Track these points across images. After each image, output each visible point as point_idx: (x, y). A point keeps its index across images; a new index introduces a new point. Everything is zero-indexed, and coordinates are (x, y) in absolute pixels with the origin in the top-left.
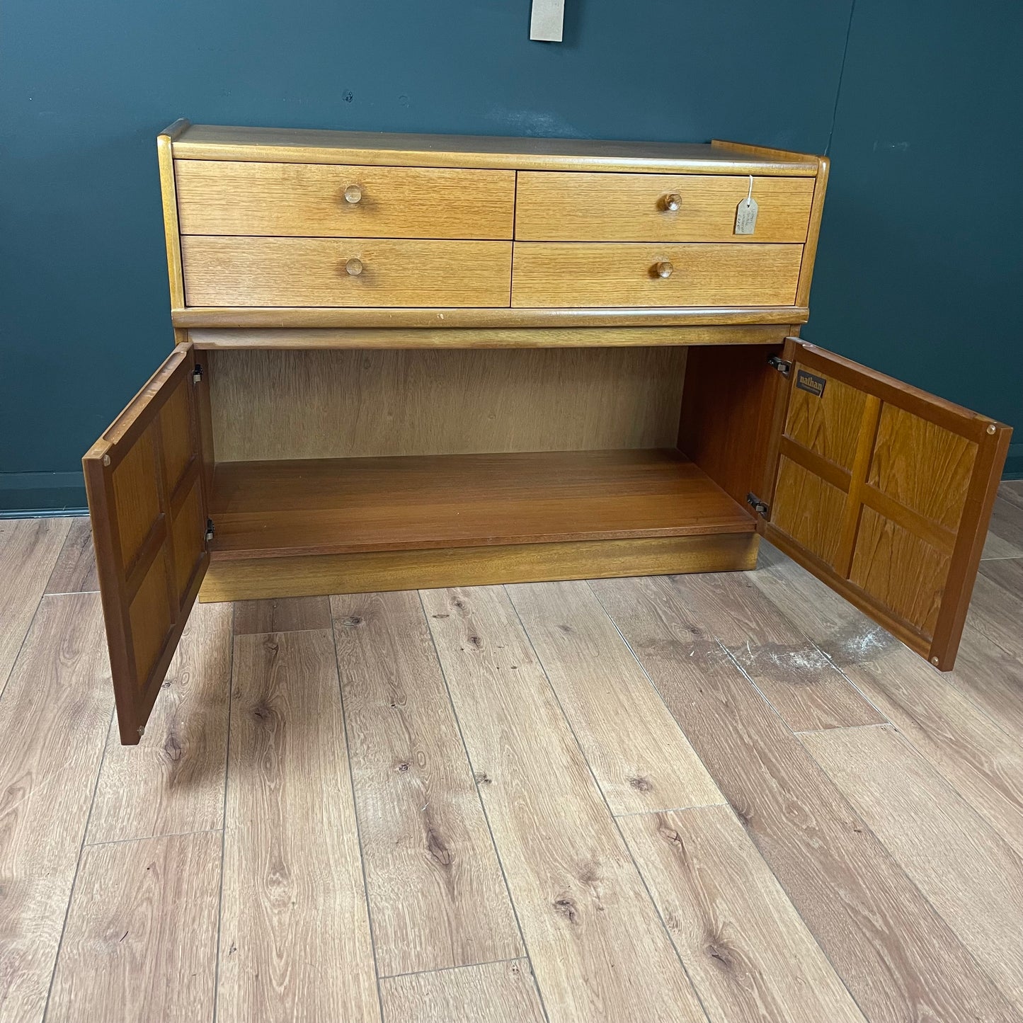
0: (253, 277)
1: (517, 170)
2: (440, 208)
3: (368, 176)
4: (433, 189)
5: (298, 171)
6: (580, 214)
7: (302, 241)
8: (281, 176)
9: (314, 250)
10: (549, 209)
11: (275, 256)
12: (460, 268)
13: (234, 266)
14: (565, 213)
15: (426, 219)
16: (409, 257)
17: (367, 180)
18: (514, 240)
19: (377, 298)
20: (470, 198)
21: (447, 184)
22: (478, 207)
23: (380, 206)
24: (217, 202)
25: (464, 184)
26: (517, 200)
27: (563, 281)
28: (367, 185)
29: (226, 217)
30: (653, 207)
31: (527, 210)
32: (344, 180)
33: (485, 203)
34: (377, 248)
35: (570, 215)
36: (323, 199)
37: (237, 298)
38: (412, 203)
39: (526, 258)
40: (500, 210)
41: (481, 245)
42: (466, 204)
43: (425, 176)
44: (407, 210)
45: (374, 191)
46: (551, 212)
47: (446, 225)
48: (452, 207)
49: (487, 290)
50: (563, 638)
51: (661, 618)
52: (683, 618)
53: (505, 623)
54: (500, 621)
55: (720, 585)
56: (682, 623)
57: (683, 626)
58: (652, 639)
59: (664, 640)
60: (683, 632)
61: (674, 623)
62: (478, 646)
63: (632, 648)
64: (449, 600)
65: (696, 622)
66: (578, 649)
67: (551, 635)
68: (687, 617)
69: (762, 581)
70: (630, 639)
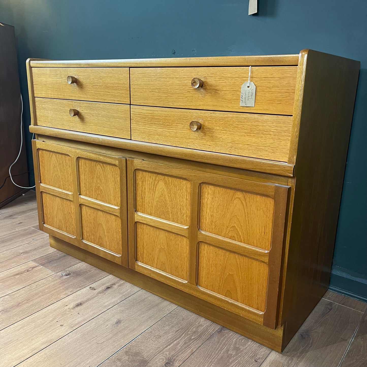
0: (52, 115)
1: (130, 67)
2: (103, 87)
3: (80, 72)
4: (101, 78)
5: (60, 71)
6: (157, 91)
7: (63, 101)
9: (66, 105)
10: (143, 88)
11: (57, 107)
12: (112, 118)
13: (47, 110)
14: (150, 90)
15: (99, 93)
18: (130, 104)
20: (113, 82)
21: (105, 75)
22: (116, 87)
23: (84, 86)
24: (41, 84)
25: (110, 75)
26: (131, 83)
27: (152, 128)
28: (79, 76)
31: (135, 88)
33: (118, 85)
34: (84, 105)
35: (153, 91)
38: (94, 84)
39: (136, 114)
40: (124, 88)
42: (112, 85)
43: (97, 72)
44: (92, 88)
45: (82, 79)
47: (105, 95)
48: (107, 87)
50: (107, 326)
51: (169, 345)
52: (179, 353)
53: (104, 305)
54: (104, 303)
55: (240, 349)
56: (172, 355)
57: (169, 357)
58: (139, 353)
59: (143, 357)
60: (161, 360)
61: (168, 353)
62: (74, 308)
63: (121, 350)
64: (110, 284)
65: (180, 360)
66: (100, 335)
67: (107, 321)
68: (181, 354)
69: (272, 363)
70: (131, 346)
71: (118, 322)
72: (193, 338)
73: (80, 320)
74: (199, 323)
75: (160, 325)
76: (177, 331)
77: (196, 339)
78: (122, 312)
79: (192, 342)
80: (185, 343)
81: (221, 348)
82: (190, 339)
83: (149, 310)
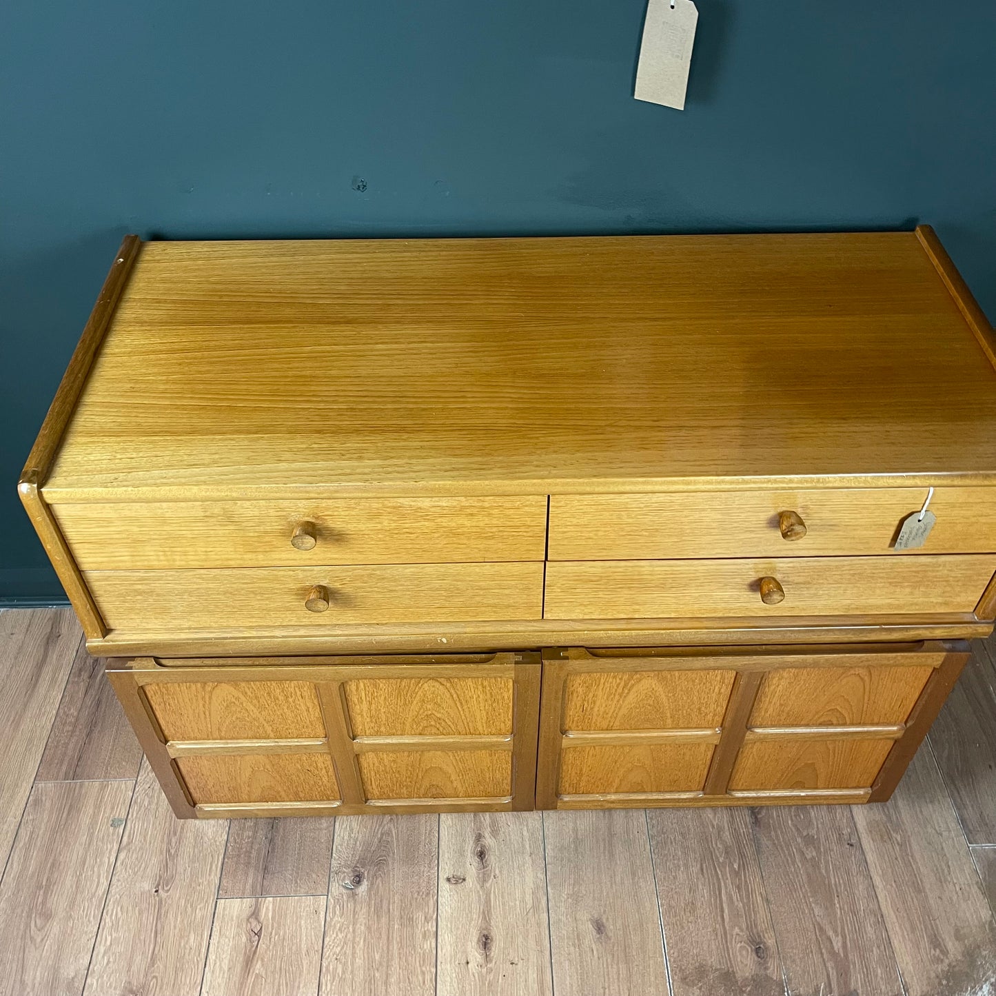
0: (186, 603)
2: (436, 535)
3: (327, 509)
4: (425, 518)
5: (224, 509)
6: (646, 533)
7: (245, 572)
8: (202, 514)
9: (263, 579)
10: (598, 531)
11: (211, 586)
12: (469, 588)
13: (158, 595)
14: (623, 534)
15: (418, 546)
16: (395, 581)
17: (326, 513)
18: (546, 561)
19: (357, 617)
20: (481, 524)
21: (445, 512)
22: (492, 532)
23: (348, 536)
24: (117, 541)
25: (469, 511)
26: (550, 523)
27: (620, 595)
28: (326, 517)
29: (135, 554)
30: (763, 524)
31: (565, 532)
32: (293, 514)
33: (501, 529)
34: (350, 574)
35: (630, 535)
36: (266, 532)
37: (169, 622)
38: (396, 532)
39: (564, 576)
40: (525, 534)
41: (497, 567)
42: (474, 531)
43: (411, 506)
44: (387, 538)
45: (339, 523)
46: (600, 533)
47: (445, 550)
48: (453, 533)
49: (508, 606)
50: (593, 950)
51: (722, 911)
52: (750, 915)
53: (529, 906)
54: (523, 901)
55: (814, 837)
56: (747, 928)
57: (747, 937)
58: (701, 966)
59: (717, 970)
60: (744, 952)
61: (737, 930)
62: (487, 958)
63: (673, 984)
64: (472, 842)
65: (766, 929)
66: (606, 980)
67: (579, 940)
68: (755, 915)
69: (871, 832)
70: (674, 962)
71: (599, 927)
72: (736, 866)
73: (533, 976)
74: (713, 827)
75: (664, 878)
76: (702, 870)
77: (743, 866)
78: (576, 898)
79: (745, 877)
80: (739, 888)
81: (790, 855)
82: (737, 874)
83: (612, 855)
